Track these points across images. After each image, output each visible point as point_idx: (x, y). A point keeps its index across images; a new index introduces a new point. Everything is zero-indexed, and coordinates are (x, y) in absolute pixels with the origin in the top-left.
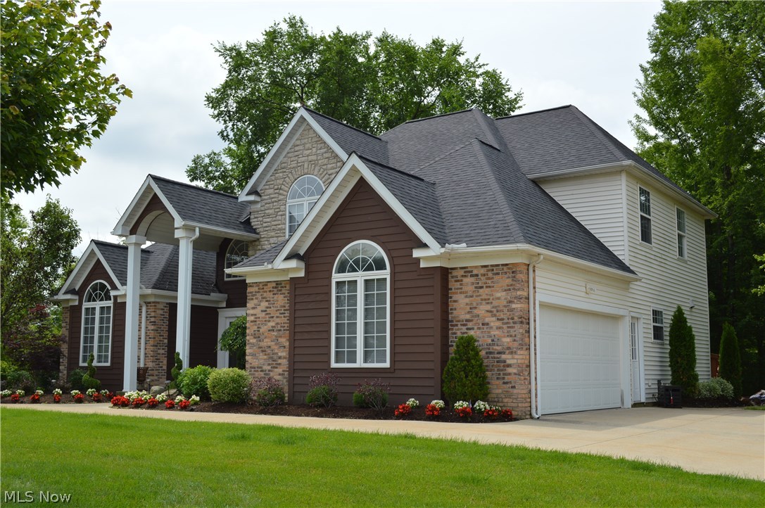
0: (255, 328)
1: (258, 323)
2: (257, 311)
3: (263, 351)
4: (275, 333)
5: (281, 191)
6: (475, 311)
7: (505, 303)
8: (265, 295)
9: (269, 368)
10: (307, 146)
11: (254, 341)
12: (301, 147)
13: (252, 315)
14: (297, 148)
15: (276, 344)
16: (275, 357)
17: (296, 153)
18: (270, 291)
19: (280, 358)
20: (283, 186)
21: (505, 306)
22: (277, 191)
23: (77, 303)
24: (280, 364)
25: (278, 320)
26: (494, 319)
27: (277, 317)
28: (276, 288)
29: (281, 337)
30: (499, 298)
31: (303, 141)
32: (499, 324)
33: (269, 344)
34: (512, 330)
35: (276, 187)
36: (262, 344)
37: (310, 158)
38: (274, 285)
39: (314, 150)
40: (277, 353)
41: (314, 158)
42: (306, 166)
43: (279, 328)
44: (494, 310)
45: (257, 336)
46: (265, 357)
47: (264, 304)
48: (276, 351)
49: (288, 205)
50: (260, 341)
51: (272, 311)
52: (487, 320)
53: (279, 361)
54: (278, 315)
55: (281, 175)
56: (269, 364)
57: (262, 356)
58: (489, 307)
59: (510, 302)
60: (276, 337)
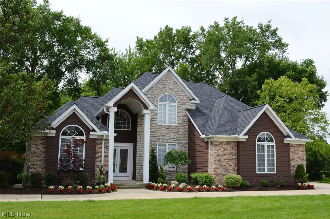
0: (219, 158)
1: (219, 156)
2: (219, 152)
3: (222, 167)
4: (227, 161)
5: (155, 97)
6: (294, 157)
7: (301, 155)
8: (222, 146)
9: (225, 173)
10: (168, 82)
11: (218, 163)
12: (166, 82)
13: (217, 153)
14: (163, 81)
15: (228, 164)
16: (227, 169)
17: (163, 83)
18: (225, 145)
19: (230, 169)
20: (156, 95)
21: (302, 156)
22: (154, 97)
23: (54, 135)
24: (230, 172)
25: (228, 156)
26: (299, 159)
27: (228, 155)
28: (227, 144)
29: (230, 162)
30: (300, 154)
31: (166, 79)
32: (300, 161)
33: (225, 164)
34: (303, 163)
35: (153, 95)
36: (221, 164)
37: (170, 87)
38: (226, 142)
39: (172, 84)
40: (228, 168)
41: (172, 87)
42: (168, 89)
43: (229, 159)
44: (299, 157)
45: (219, 161)
46: (223, 169)
47: (222, 150)
48: (228, 167)
49: (158, 104)
50: (221, 163)
51: (226, 152)
52: (297, 160)
53: (229, 171)
54: (228, 154)
55: (155, 90)
56: (225, 172)
57: (222, 169)
58: (297, 156)
59: (303, 155)
60: (228, 162)
